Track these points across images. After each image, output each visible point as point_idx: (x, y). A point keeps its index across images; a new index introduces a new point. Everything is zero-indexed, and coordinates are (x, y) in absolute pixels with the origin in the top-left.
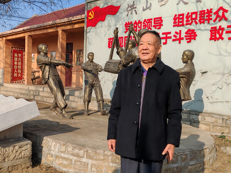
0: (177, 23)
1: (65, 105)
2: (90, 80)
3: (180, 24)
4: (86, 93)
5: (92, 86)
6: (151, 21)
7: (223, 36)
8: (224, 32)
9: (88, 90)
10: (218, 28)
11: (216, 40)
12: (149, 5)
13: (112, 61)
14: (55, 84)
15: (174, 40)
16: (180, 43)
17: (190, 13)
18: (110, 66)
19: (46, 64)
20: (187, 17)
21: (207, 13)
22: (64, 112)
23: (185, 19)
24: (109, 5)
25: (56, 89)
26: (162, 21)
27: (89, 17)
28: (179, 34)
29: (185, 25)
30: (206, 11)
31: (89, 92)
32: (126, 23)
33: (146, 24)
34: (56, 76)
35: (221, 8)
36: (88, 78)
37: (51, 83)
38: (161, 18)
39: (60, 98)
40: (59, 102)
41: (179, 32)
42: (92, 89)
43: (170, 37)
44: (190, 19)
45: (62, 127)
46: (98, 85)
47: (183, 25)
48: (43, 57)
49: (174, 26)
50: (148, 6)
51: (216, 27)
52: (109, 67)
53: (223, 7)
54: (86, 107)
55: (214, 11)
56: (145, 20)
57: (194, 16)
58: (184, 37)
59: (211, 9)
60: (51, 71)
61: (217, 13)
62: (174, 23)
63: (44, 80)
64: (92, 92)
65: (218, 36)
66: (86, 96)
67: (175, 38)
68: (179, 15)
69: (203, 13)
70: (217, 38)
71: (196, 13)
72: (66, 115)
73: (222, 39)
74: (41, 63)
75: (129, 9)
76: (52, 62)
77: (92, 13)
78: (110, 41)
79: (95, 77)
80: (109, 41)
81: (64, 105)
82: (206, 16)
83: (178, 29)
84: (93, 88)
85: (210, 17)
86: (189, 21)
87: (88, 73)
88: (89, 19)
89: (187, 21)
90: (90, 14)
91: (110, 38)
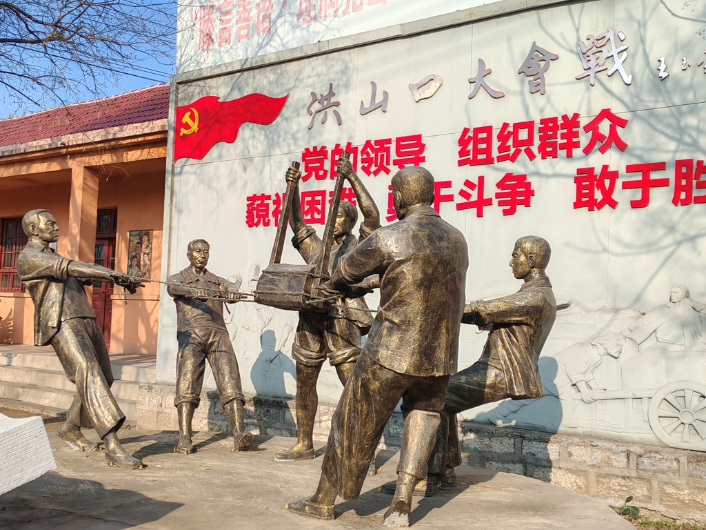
0: (471, 153)
1: (119, 418)
2: (198, 333)
3: (480, 157)
4: (185, 375)
5: (204, 351)
6: (389, 147)
7: (615, 196)
8: (619, 183)
9: (190, 364)
10: (598, 171)
11: (595, 208)
12: (379, 98)
13: (284, 269)
14: (83, 347)
15: (460, 207)
16: (480, 214)
17: (511, 125)
18: (277, 285)
19: (52, 279)
20: (503, 137)
21: (563, 126)
22: (112, 445)
23: (496, 144)
24: (245, 95)
25: (84, 365)
26: (422, 147)
27: (182, 129)
28: (476, 189)
29: (495, 161)
30: (560, 121)
31: (194, 373)
32: (307, 150)
33: (372, 155)
34: (84, 318)
35: (606, 114)
36: (189, 325)
37: (67, 342)
38: (418, 137)
39: (98, 394)
40: (95, 411)
41: (476, 182)
42: (203, 363)
43: (450, 198)
44: (510, 142)
45: (118, 501)
46: (224, 348)
47: (489, 161)
48: (40, 255)
49: (461, 163)
50: (376, 102)
51: (593, 169)
52: (271, 289)
53: (613, 111)
54: (184, 423)
55: (584, 121)
56: (368, 143)
57: (523, 135)
58: (493, 197)
59: (576, 116)
60: (67, 300)
61: (592, 126)
62: (462, 153)
63: (43, 334)
64: (202, 373)
65: (598, 195)
66: (185, 384)
67: (463, 200)
68: (477, 130)
69: (550, 125)
70: (598, 201)
71: (529, 125)
72: (120, 455)
73: (613, 204)
74: (34, 274)
75: (317, 106)
76: (73, 271)
77: (192, 117)
78: (253, 204)
79: (213, 320)
80: (248, 205)
81: (115, 419)
82: (562, 134)
83: (473, 173)
84: (206, 357)
85: (574, 140)
86: (508, 148)
87: (189, 307)
88: (181, 134)
89: (500, 149)
90: (186, 118)
91: (252, 195)
